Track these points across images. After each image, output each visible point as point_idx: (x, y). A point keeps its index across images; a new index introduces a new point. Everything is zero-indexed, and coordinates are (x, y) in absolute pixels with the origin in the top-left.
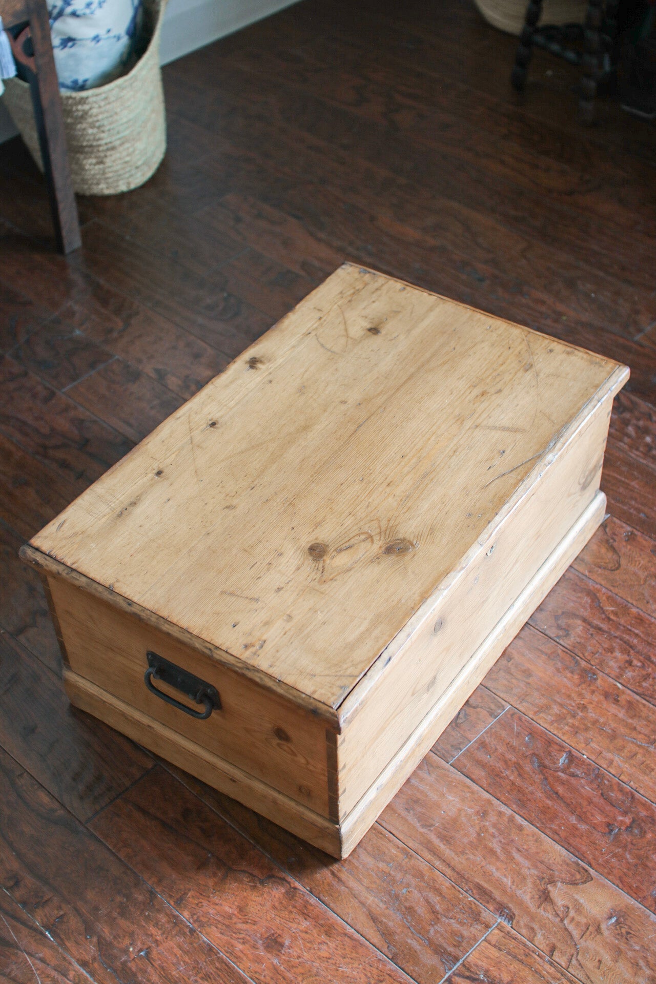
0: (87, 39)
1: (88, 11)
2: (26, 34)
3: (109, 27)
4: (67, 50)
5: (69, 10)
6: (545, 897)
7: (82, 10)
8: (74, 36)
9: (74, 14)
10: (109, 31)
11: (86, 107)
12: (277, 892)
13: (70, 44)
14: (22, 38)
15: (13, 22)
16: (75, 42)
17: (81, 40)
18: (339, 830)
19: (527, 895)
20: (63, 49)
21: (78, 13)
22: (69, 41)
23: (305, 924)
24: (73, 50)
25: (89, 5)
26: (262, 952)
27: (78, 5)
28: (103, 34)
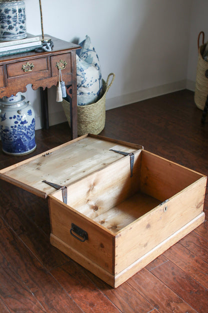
2: (71, 88)
5: (83, 85)
6: (169, 305)
7: (86, 86)
9: (84, 86)
11: (84, 110)
12: (96, 293)
14: (69, 89)
15: (67, 84)
17: (85, 93)
18: (114, 277)
19: (164, 303)
22: (82, 93)
23: (101, 301)
24: (82, 96)
25: (88, 85)
26: (88, 306)
27: (85, 84)
28: (91, 93)
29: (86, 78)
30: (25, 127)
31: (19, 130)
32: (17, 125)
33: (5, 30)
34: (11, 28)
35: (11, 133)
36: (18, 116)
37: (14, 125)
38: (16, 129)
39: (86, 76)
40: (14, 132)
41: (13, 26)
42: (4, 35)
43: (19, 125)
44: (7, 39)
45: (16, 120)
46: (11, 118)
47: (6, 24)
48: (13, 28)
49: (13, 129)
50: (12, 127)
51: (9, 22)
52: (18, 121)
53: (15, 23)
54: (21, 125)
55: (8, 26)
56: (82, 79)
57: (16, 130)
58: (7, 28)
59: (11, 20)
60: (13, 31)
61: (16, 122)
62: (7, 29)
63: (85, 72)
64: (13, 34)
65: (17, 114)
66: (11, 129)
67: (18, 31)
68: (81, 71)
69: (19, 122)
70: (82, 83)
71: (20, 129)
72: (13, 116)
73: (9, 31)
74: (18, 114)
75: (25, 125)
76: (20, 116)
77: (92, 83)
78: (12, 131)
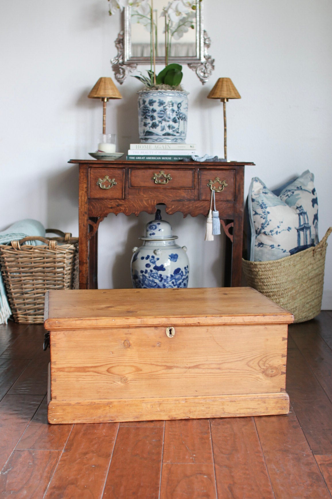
0: (268, 245)
1: (270, 234)
2: (232, 225)
3: (280, 244)
4: (260, 247)
5: (263, 231)
7: (268, 232)
8: (263, 242)
9: (265, 233)
10: (279, 246)
13: (261, 246)
14: (229, 226)
15: (225, 217)
16: (264, 245)
17: (266, 245)
20: (258, 247)
21: (266, 233)
22: (261, 244)
24: (262, 248)
25: (271, 231)
27: (267, 229)
28: (276, 245)
29: (268, 219)
30: (161, 275)
31: (151, 278)
32: (149, 269)
33: (147, 129)
34: (154, 126)
35: (140, 282)
36: (153, 257)
37: (144, 268)
38: (147, 275)
39: (269, 217)
40: (144, 281)
41: (157, 123)
42: (145, 135)
43: (151, 271)
44: (149, 141)
45: (148, 262)
46: (143, 258)
47: (149, 121)
48: (158, 126)
49: (143, 275)
50: (142, 272)
51: (153, 118)
52: (151, 264)
53: (160, 119)
54: (154, 271)
55: (151, 122)
56: (263, 221)
57: (146, 277)
58: (150, 125)
59: (155, 114)
60: (157, 130)
61: (148, 265)
62: (149, 127)
63: (268, 210)
64: (157, 135)
65: (151, 254)
66: (140, 274)
67: (164, 132)
68: (262, 208)
69: (153, 266)
70: (263, 228)
71: (153, 277)
72: (145, 256)
73: (152, 130)
74: (154, 255)
75: (160, 272)
76: (156, 257)
77: (279, 230)
78: (141, 277)
